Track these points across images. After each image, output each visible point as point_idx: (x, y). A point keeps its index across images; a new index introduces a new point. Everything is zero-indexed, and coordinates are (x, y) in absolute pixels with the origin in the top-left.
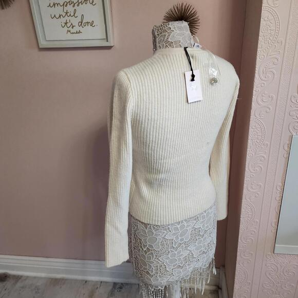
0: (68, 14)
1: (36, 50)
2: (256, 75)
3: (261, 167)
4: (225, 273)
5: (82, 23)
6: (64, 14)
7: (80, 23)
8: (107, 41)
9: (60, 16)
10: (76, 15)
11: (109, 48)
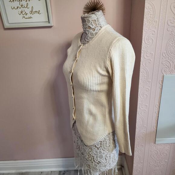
0: (23, 6)
1: (2, 30)
2: (143, 42)
3: (146, 95)
4: (125, 157)
5: (32, 12)
6: (20, 6)
7: (31, 12)
8: (49, 23)
9: (17, 8)
10: (28, 7)
11: (50, 27)
